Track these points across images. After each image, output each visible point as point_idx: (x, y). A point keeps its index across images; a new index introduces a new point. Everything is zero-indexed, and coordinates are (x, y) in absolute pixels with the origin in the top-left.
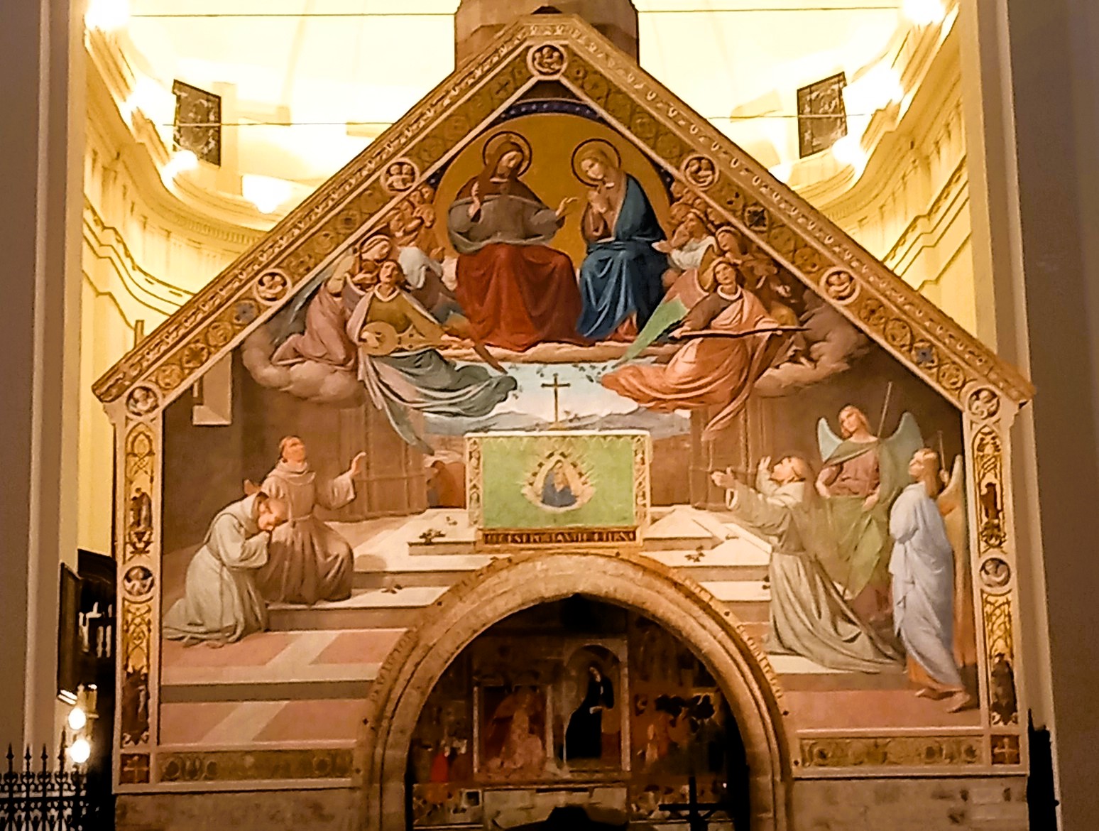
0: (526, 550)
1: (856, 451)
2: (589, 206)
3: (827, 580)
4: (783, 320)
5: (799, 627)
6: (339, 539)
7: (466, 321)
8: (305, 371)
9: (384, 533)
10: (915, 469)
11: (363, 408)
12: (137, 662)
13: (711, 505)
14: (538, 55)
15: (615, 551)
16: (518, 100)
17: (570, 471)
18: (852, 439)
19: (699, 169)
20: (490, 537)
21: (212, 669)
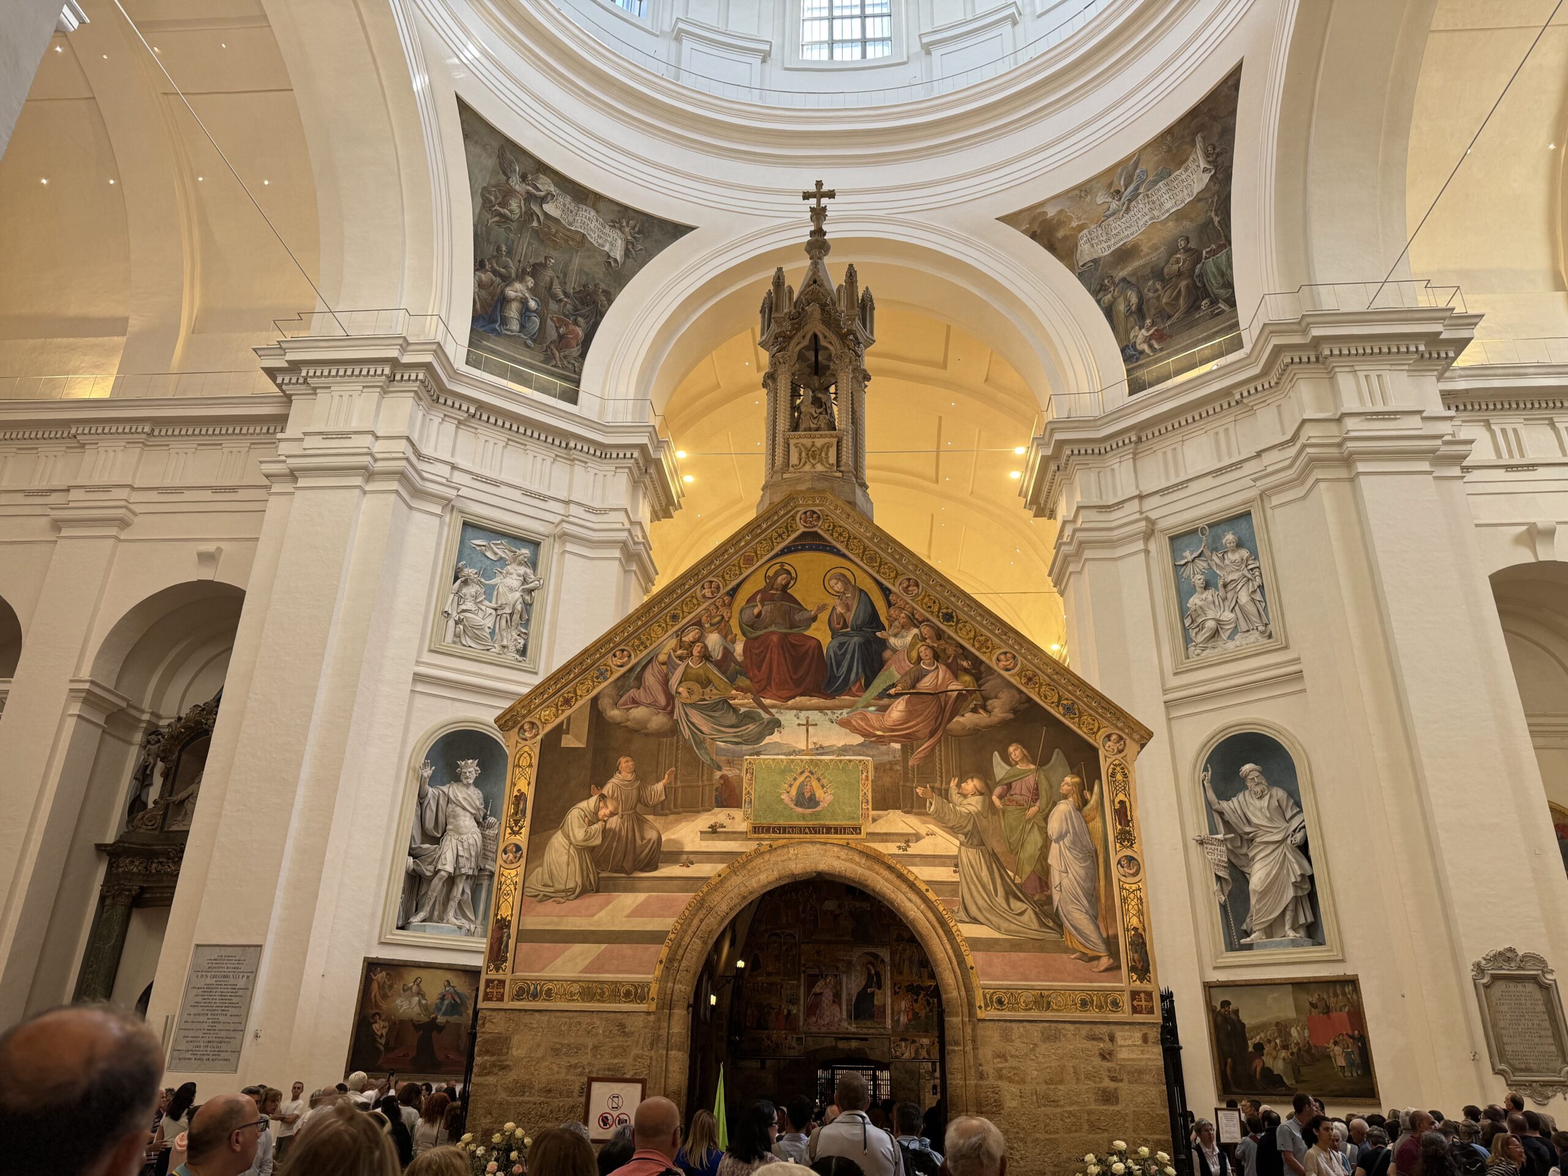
0: (782, 839)
1: (1020, 775)
2: (834, 608)
3: (1002, 868)
4: (967, 684)
5: (981, 902)
6: (653, 827)
7: (748, 682)
8: (638, 713)
9: (684, 824)
10: (1065, 788)
11: (675, 738)
12: (505, 912)
13: (914, 810)
14: (803, 516)
15: (846, 841)
16: (789, 543)
17: (815, 783)
18: (1018, 766)
19: (909, 586)
20: (756, 829)
21: (556, 919)
